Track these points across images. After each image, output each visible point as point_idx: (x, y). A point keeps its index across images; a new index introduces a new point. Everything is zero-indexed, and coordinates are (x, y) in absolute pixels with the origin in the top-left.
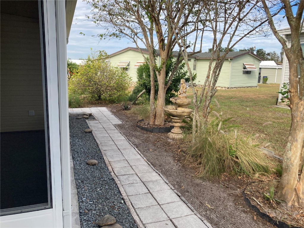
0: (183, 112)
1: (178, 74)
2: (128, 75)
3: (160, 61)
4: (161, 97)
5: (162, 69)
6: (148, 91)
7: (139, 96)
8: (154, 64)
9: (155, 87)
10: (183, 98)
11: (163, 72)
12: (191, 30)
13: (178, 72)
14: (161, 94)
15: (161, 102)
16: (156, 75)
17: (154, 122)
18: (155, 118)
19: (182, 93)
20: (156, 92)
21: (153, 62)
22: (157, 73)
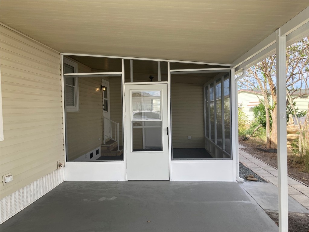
0: (292, 137)
1: (290, 111)
2: (244, 114)
3: (273, 103)
4: (274, 128)
5: (274, 108)
6: (264, 125)
7: (255, 130)
8: (268, 105)
9: (270, 121)
10: (291, 127)
11: (275, 111)
12: (297, 80)
13: (289, 110)
14: (275, 125)
15: (275, 131)
16: (270, 113)
17: (270, 146)
18: (271, 143)
19: (290, 124)
20: (271, 125)
21: (268, 103)
22: (271, 111)
